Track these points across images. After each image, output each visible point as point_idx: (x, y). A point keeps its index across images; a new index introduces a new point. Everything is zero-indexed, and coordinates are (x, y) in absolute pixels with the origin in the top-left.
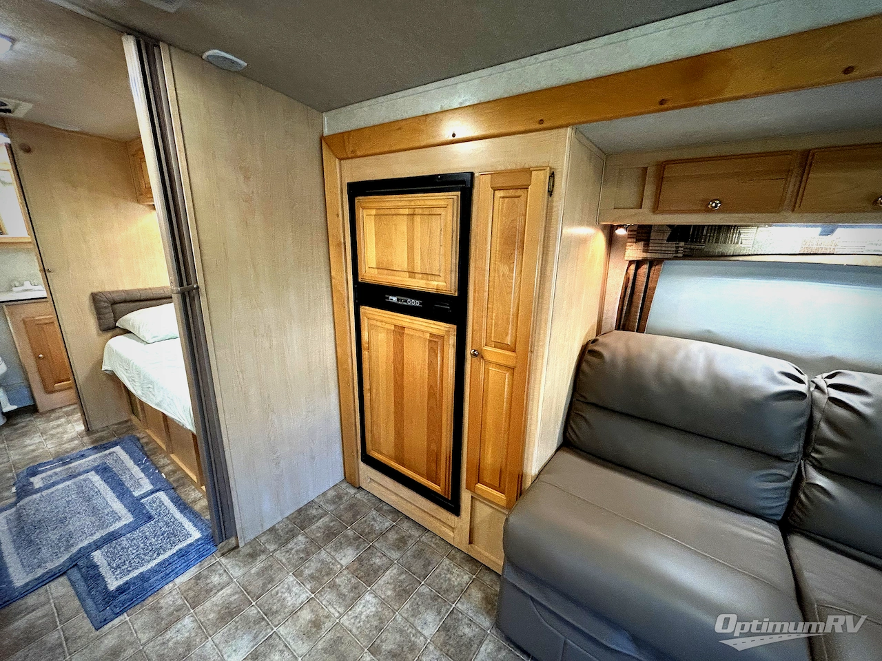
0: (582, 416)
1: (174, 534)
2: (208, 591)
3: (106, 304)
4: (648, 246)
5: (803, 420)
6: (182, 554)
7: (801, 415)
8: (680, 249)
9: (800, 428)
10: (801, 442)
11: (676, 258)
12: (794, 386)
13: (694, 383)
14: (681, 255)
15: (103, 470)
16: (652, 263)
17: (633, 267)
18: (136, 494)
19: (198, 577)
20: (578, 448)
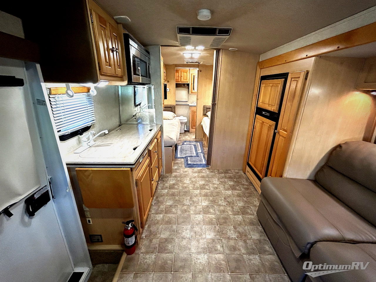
1: (201, 161)
2: (202, 172)
3: (206, 109)
6: (201, 164)
15: (195, 146)
18: (198, 152)
19: (201, 169)
20: (318, 183)
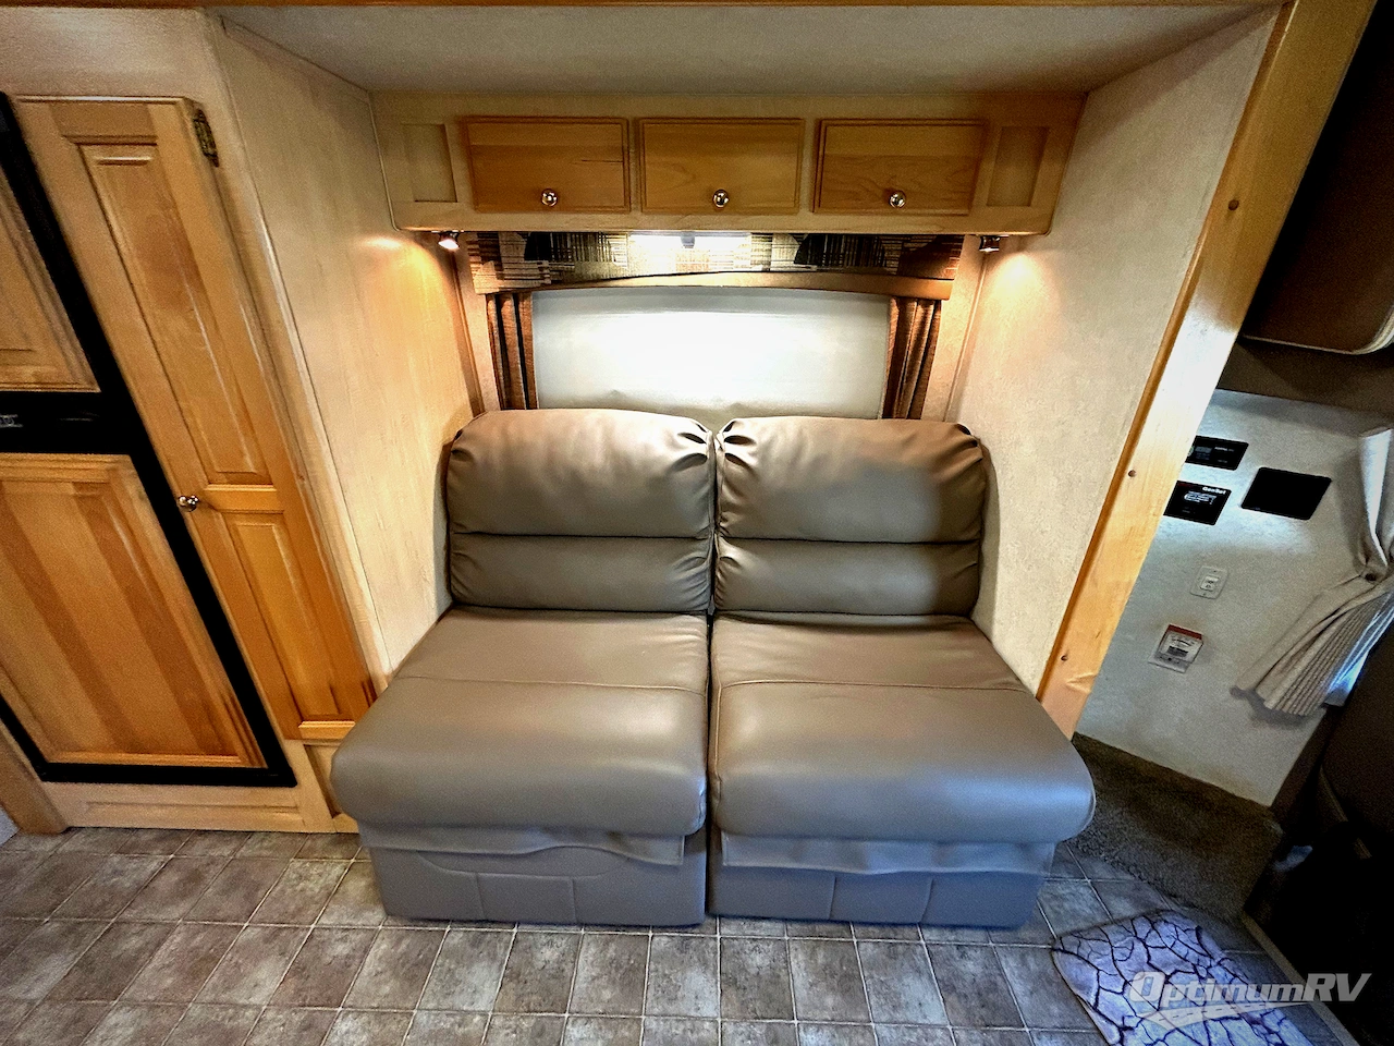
0: (464, 556)
4: (502, 270)
5: (707, 488)
7: (706, 481)
8: (546, 271)
9: (705, 497)
10: (711, 513)
11: (544, 287)
12: (694, 448)
13: (593, 470)
14: (548, 281)
16: (518, 296)
17: (492, 305)
20: (473, 605)
